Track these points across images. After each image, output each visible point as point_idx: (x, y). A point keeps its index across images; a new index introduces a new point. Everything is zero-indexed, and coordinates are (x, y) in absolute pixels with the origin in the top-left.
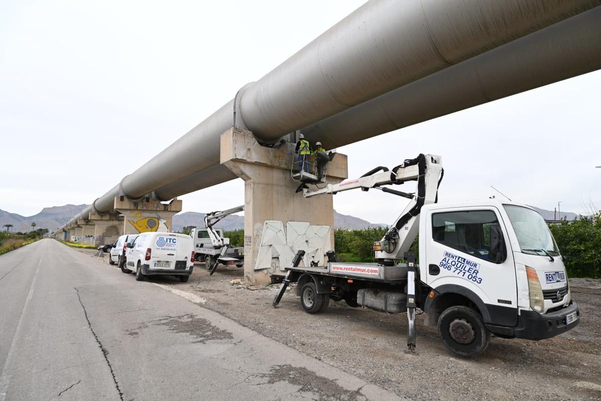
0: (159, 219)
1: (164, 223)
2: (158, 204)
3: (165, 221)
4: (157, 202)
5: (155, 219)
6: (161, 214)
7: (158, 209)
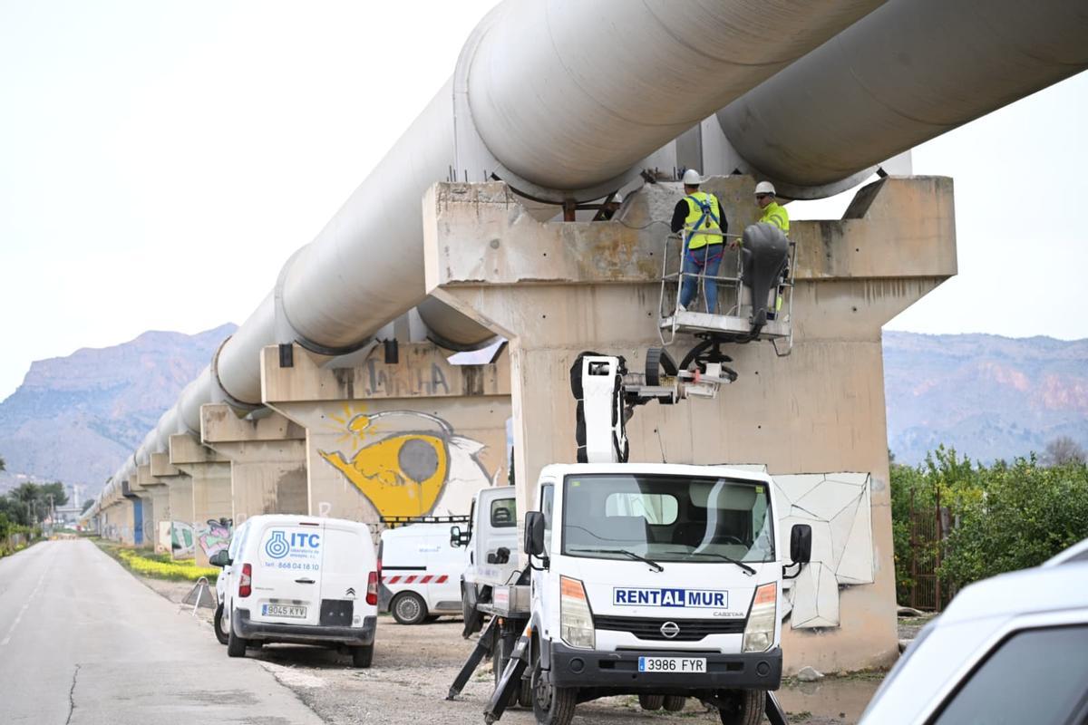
0: (447, 435)
1: (474, 457)
2: (436, 369)
3: (475, 447)
4: (433, 358)
5: (432, 440)
6: (457, 415)
7: (441, 392)
